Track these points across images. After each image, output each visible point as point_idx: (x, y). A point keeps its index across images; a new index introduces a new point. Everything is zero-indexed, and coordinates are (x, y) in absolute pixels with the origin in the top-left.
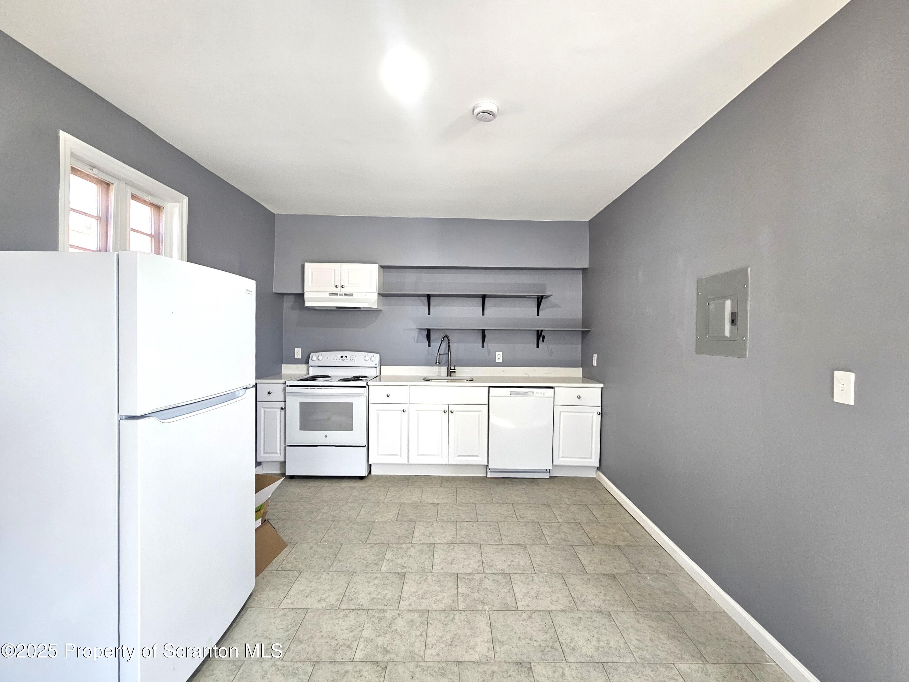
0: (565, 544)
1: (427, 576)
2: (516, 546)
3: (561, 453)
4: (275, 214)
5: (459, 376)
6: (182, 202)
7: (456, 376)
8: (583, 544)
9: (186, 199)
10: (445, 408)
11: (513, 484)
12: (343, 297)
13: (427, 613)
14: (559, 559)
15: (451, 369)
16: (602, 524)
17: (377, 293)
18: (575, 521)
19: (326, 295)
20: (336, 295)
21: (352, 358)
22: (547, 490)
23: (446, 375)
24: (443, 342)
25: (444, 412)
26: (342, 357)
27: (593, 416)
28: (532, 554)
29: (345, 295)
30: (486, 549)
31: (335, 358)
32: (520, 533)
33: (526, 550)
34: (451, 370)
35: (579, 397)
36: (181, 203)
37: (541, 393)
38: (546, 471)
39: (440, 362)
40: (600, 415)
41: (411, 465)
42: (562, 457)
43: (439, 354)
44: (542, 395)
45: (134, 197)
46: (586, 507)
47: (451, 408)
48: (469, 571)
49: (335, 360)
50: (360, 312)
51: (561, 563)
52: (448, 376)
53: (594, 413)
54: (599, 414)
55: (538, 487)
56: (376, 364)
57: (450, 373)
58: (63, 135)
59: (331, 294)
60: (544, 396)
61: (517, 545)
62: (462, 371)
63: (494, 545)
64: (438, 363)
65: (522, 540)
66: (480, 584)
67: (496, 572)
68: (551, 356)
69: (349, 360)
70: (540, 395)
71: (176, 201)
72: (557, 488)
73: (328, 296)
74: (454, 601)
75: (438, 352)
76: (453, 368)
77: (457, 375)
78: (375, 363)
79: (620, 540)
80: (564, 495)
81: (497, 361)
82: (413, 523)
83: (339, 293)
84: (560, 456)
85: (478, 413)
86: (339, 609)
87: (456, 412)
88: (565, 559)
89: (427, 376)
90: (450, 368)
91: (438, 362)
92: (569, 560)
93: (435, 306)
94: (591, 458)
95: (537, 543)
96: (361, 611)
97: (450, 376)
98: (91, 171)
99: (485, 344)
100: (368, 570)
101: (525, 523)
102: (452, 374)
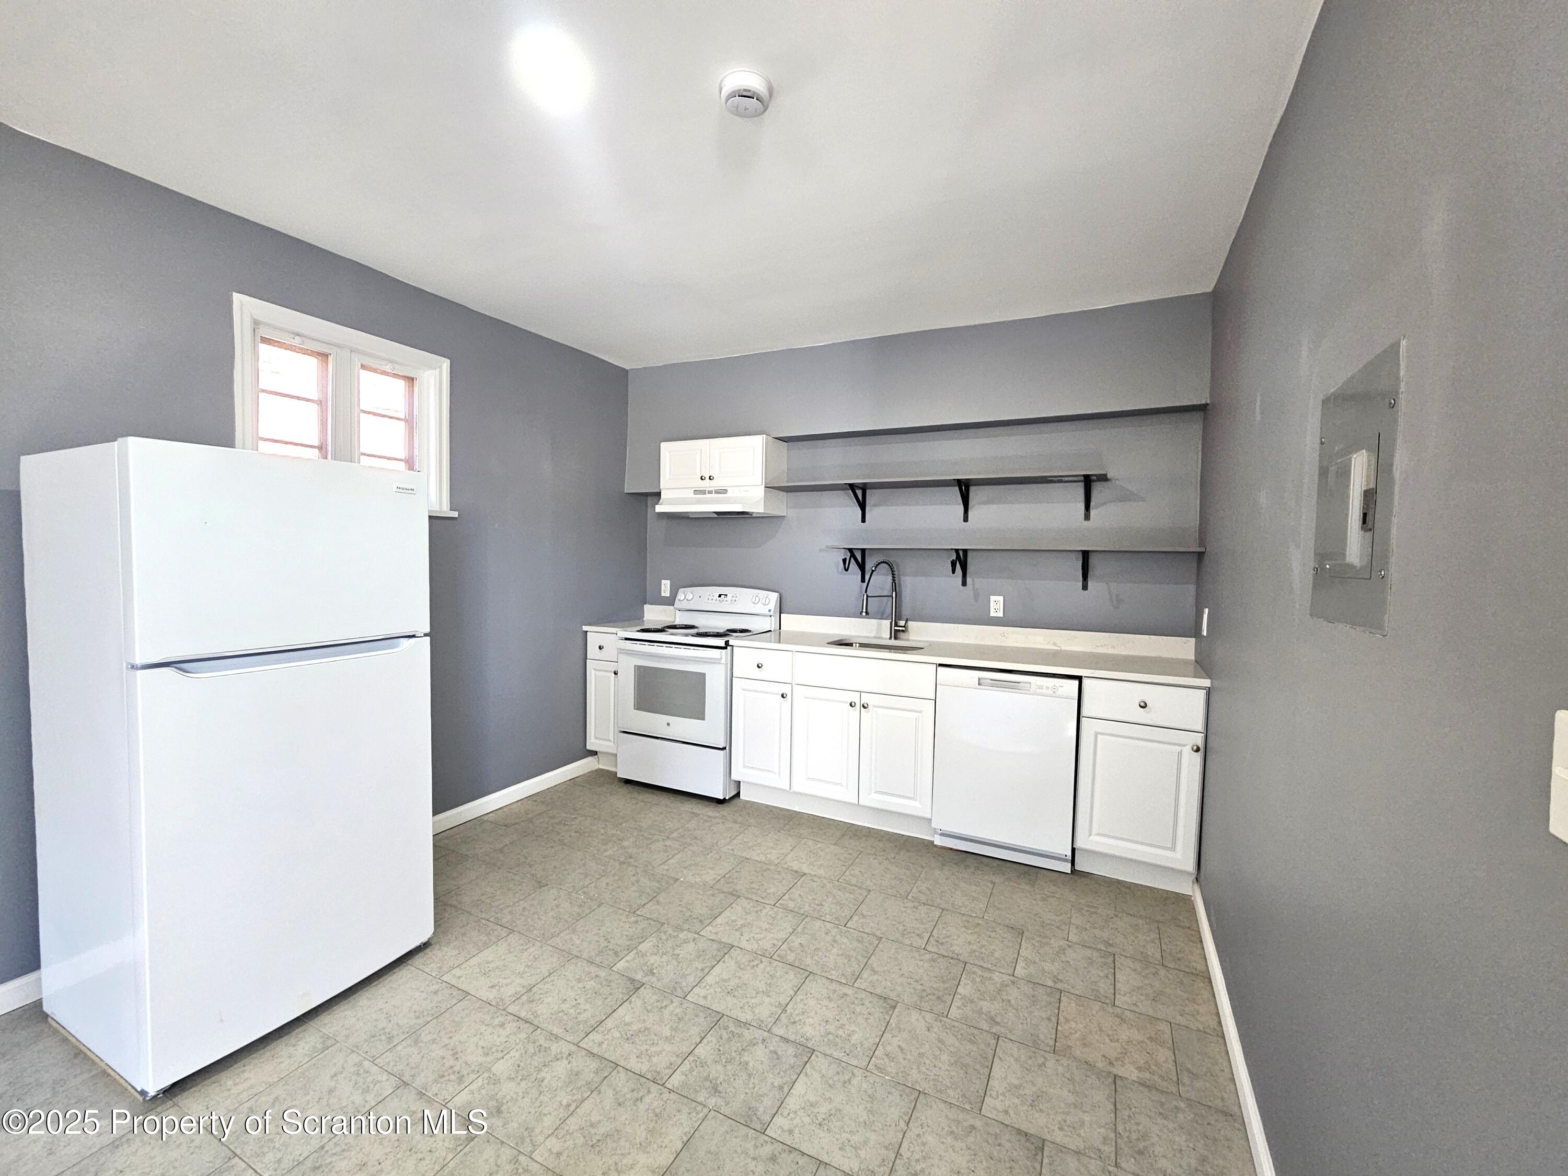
0: (985, 1026)
1: (672, 1002)
2: (876, 999)
3: (1095, 825)
4: (625, 372)
5: (913, 641)
6: (440, 367)
7: (908, 640)
8: (1033, 1044)
9: (445, 364)
10: (855, 697)
11: (977, 868)
12: (714, 495)
13: (611, 1070)
14: (945, 1057)
15: (896, 625)
16: (1118, 1011)
17: (764, 485)
18: (1055, 982)
19: (690, 494)
20: (704, 492)
21: (734, 599)
22: (1044, 900)
23: (889, 636)
24: (874, 573)
25: (851, 705)
26: (720, 596)
27: (1180, 753)
28: (893, 1025)
29: (717, 492)
30: (816, 987)
31: (711, 598)
32: (906, 975)
33: (890, 1013)
34: (896, 628)
35: (1142, 704)
36: (438, 370)
37: (1047, 688)
38: (1064, 857)
39: (868, 611)
40: (1201, 753)
41: (795, 793)
42: (1098, 834)
43: (867, 596)
44: (1050, 692)
45: (363, 367)
46: (1110, 959)
47: (866, 699)
48: (746, 1016)
49: (710, 601)
50: (751, 520)
51: (940, 1068)
52: (891, 638)
53: (1185, 745)
54: (1198, 750)
55: (1028, 888)
56: (770, 611)
57: (896, 634)
58: (237, 297)
59: (696, 492)
60: (1054, 695)
61: (880, 997)
62: (919, 632)
63: (834, 983)
64: (864, 614)
65: (899, 988)
66: (743, 1050)
67: (792, 1038)
68: (1117, 608)
69: (729, 602)
70: (1044, 691)
71: (431, 367)
72: (1073, 898)
73: (692, 495)
74: (671, 1064)
75: (866, 592)
76: (902, 623)
77: (911, 638)
78: (768, 607)
79: (1133, 1063)
80: (1077, 920)
81: (993, 614)
82: (732, 898)
83: (707, 489)
84: (1094, 831)
85: (915, 715)
86: (504, 1010)
87: (875, 709)
88: (956, 1062)
89: (847, 636)
90: (896, 623)
91: (864, 610)
92: (965, 1066)
93: (875, 505)
94: (1173, 848)
95: (926, 1006)
96: (528, 1025)
97: (896, 638)
98: (292, 340)
99: (969, 580)
100: (598, 960)
101: (936, 956)
102: (901, 635)
